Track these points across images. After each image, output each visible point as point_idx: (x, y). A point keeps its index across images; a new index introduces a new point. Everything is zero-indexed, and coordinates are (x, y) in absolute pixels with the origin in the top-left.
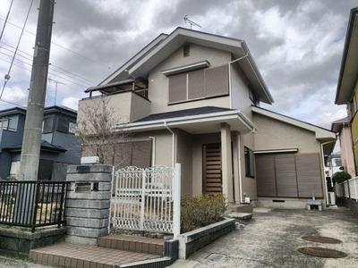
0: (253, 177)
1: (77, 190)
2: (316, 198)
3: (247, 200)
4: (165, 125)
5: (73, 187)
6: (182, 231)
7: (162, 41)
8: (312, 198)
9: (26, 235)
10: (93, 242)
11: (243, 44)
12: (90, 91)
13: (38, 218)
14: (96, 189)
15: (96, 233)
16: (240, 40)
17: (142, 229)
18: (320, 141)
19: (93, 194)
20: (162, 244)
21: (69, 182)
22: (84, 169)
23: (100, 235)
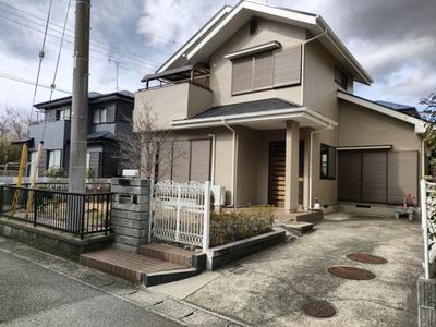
0: (333, 179)
1: (121, 202)
2: (408, 206)
3: (317, 206)
4: (223, 122)
5: (117, 198)
6: (211, 246)
7: (226, 14)
8: (402, 205)
9: (75, 241)
10: (134, 249)
11: (319, 20)
12: (147, 80)
13: (85, 227)
14: (135, 202)
15: (136, 241)
16: (314, 15)
17: (177, 240)
18: (421, 136)
19: (133, 207)
20: (190, 256)
21: (113, 194)
22: (125, 182)
23: (140, 244)
